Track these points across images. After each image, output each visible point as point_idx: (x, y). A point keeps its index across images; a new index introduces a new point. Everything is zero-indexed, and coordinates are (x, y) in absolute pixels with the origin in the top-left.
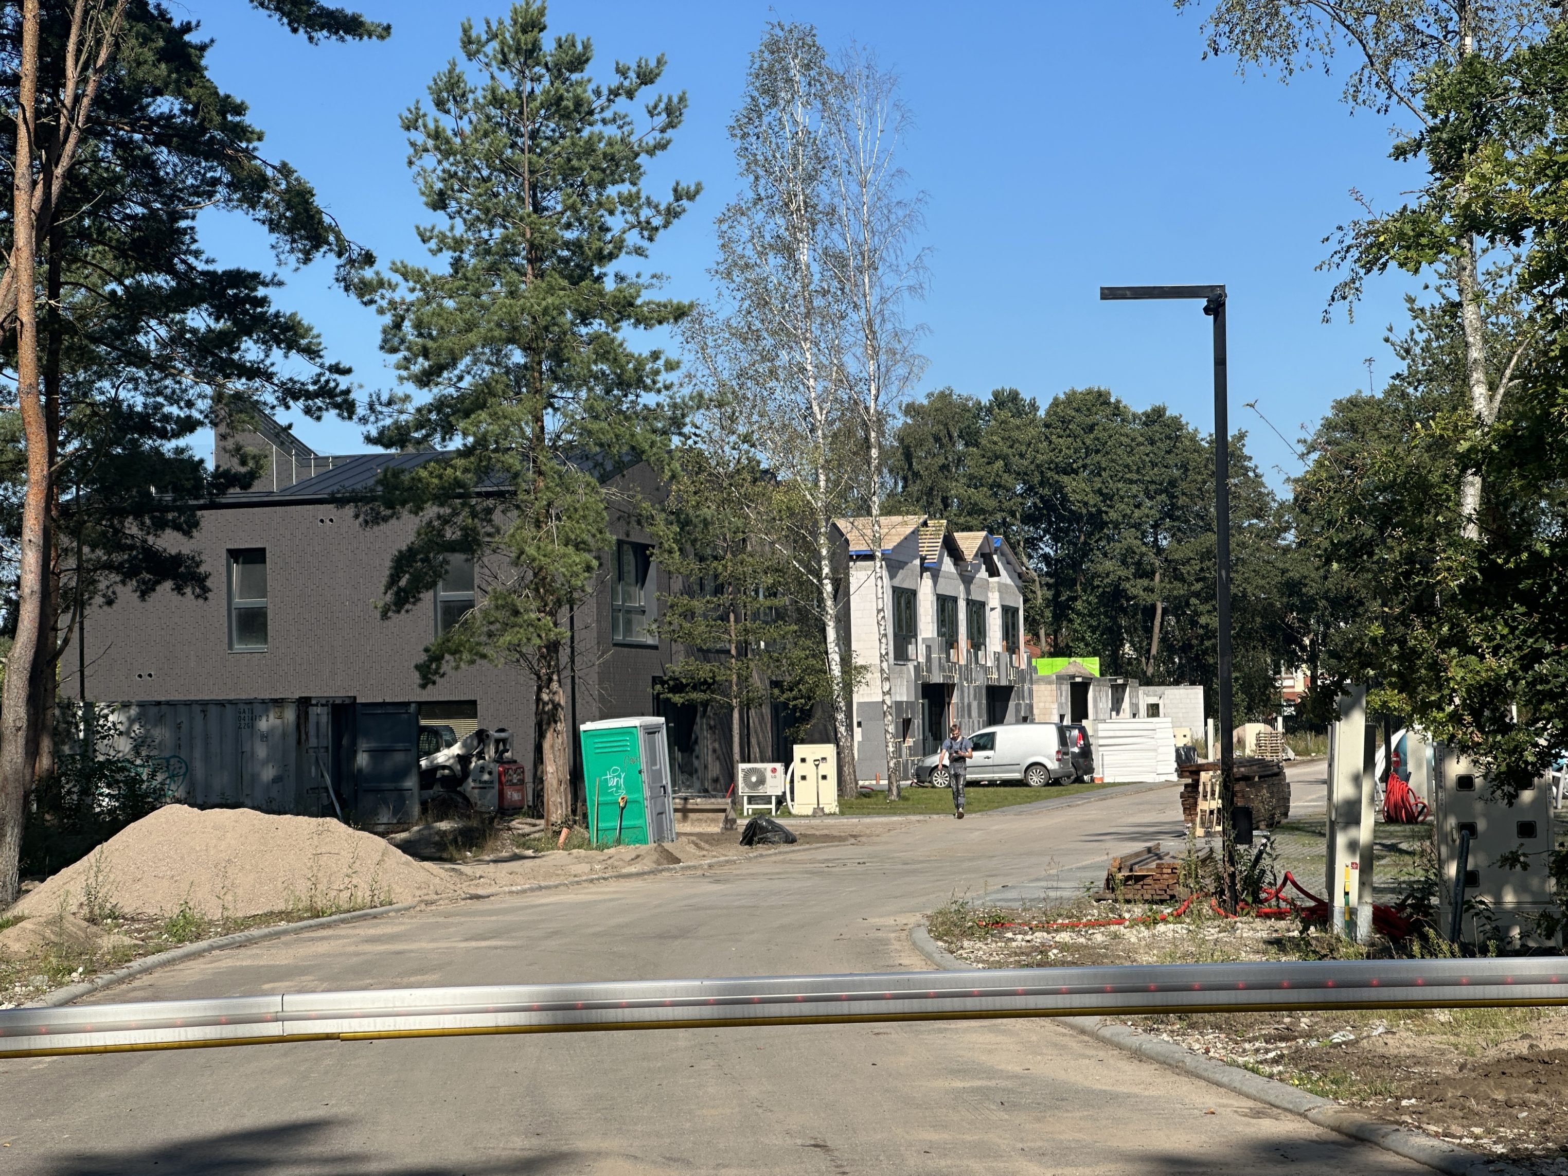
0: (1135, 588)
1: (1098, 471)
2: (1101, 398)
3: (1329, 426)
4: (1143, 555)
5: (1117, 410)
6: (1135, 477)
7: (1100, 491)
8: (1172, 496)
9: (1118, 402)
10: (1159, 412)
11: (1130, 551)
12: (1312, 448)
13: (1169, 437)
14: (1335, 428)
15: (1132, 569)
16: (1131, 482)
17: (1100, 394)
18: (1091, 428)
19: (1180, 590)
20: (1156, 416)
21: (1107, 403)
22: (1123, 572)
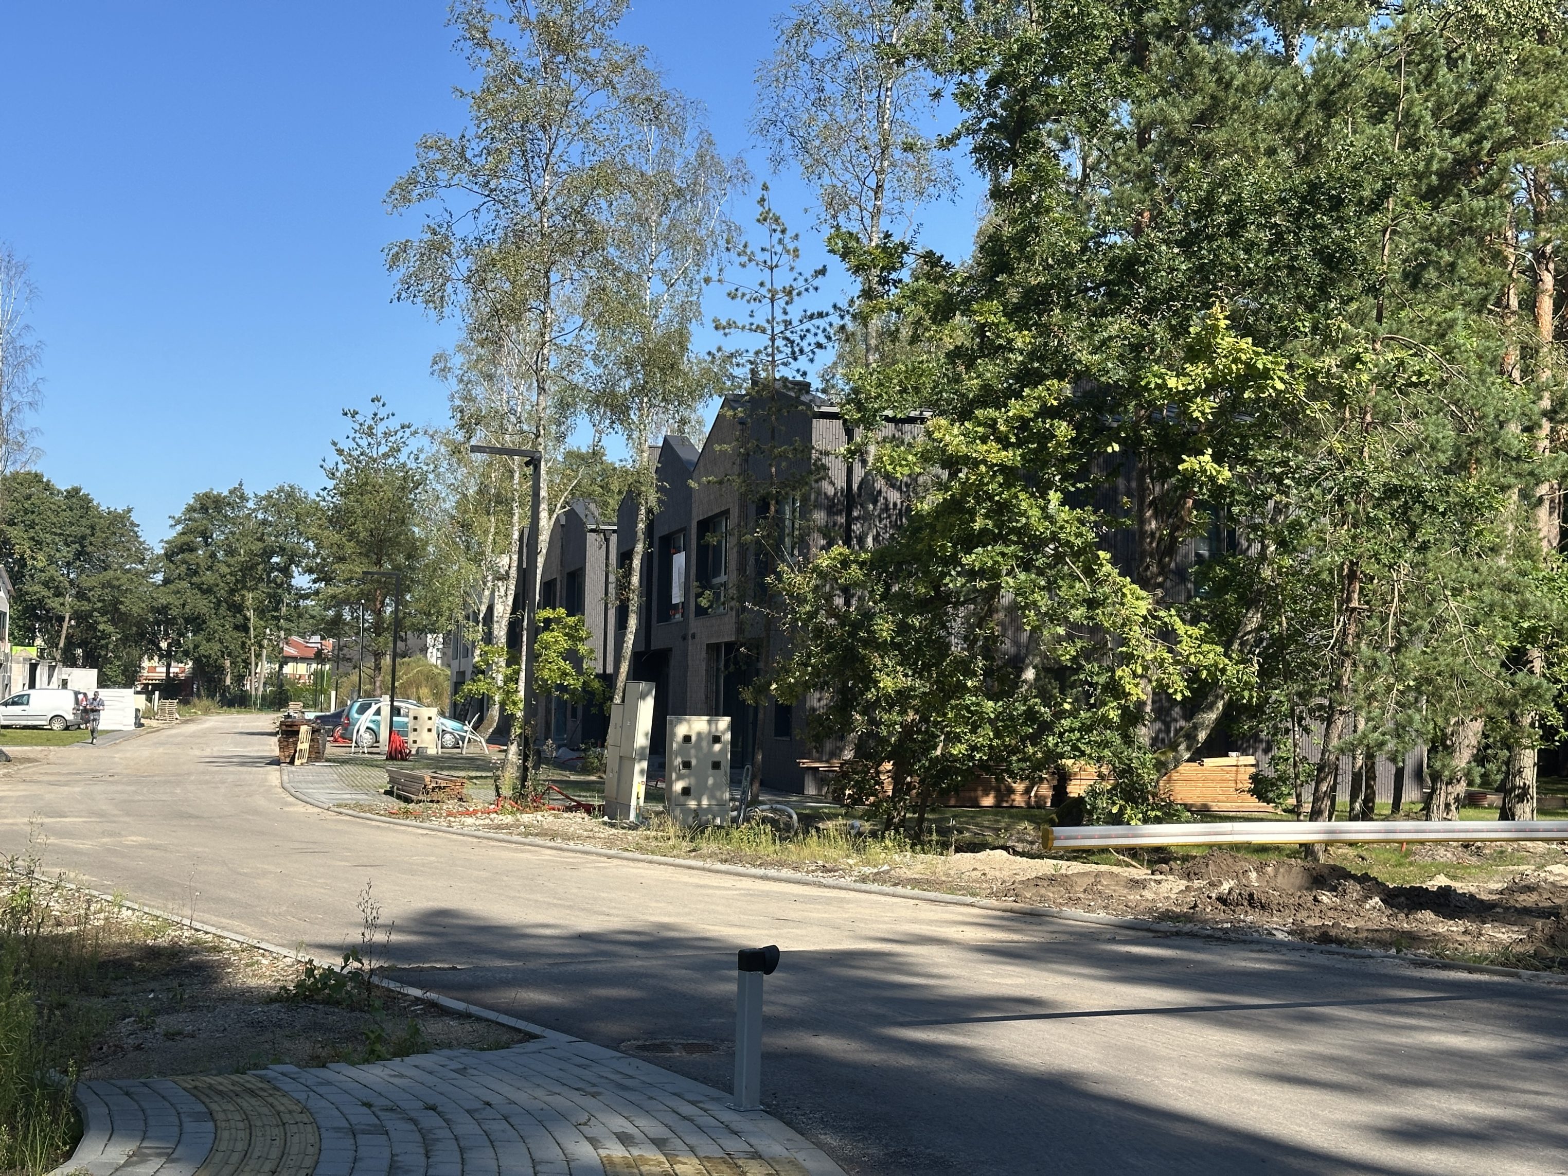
0: (53, 603)
1: (32, 526)
2: (38, 478)
3: (191, 509)
4: (60, 582)
5: (48, 486)
6: (59, 531)
7: (32, 539)
8: (83, 546)
9: (49, 481)
10: (77, 491)
11: (52, 579)
12: (178, 522)
13: (82, 507)
14: (195, 511)
15: (52, 591)
16: (56, 534)
17: (36, 475)
18: (29, 497)
19: (86, 606)
20: (74, 493)
21: (41, 481)
22: (45, 593)
